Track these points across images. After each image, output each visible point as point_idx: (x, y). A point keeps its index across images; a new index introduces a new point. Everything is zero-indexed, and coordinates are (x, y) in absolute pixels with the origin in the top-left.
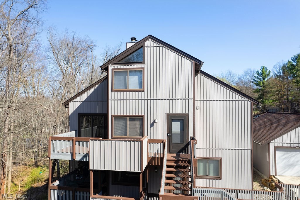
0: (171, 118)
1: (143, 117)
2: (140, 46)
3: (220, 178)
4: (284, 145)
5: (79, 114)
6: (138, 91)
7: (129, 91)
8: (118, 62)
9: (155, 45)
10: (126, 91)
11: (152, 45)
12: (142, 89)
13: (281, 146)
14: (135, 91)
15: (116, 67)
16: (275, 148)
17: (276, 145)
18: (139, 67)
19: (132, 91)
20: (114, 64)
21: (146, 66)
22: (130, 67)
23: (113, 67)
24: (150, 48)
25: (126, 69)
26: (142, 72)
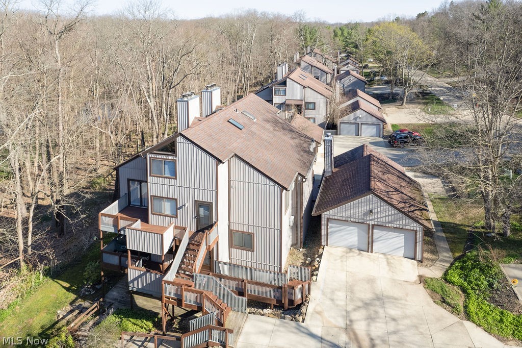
0: (199, 204)
1: (176, 200)
2: (172, 141)
3: (253, 251)
4: (336, 218)
5: (128, 179)
6: (172, 178)
7: (164, 178)
8: (154, 152)
9: (185, 141)
10: (162, 177)
11: (182, 141)
12: (174, 177)
13: (334, 218)
14: (169, 178)
15: (153, 156)
16: (328, 219)
17: (329, 217)
18: (172, 158)
19: (167, 178)
20: (151, 153)
21: (177, 159)
22: (165, 157)
23: (151, 156)
24: (181, 144)
25: (161, 158)
26: (174, 163)
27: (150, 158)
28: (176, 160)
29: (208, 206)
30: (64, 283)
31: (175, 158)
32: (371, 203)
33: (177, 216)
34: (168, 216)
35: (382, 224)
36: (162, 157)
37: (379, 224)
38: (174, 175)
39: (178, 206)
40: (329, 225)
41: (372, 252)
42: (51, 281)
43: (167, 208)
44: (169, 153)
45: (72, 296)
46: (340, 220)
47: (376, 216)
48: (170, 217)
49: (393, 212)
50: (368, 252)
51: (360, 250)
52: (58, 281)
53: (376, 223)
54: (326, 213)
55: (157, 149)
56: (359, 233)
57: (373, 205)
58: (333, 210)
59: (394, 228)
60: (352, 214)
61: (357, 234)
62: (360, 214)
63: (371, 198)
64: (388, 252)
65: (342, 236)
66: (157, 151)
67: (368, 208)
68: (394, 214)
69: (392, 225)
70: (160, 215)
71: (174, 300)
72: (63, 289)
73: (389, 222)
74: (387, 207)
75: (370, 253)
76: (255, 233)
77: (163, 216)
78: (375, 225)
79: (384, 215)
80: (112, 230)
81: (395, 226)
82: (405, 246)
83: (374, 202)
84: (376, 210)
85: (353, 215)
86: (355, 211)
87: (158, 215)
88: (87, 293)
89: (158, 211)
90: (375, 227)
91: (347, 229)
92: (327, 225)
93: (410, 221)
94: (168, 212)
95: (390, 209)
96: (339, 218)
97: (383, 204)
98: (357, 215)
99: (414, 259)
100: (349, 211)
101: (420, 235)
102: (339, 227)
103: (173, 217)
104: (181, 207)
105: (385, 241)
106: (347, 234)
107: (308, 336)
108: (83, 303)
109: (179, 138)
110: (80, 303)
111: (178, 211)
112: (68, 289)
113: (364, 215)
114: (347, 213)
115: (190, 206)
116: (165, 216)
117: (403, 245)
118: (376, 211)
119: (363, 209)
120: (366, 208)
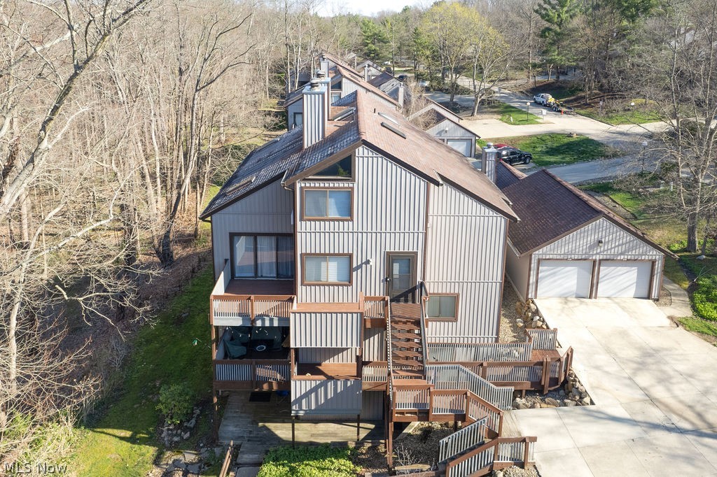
0: (391, 258)
1: (351, 256)
2: (347, 155)
3: (456, 320)
4: (551, 257)
5: (230, 233)
6: (343, 220)
7: (330, 220)
8: (310, 177)
9: (370, 154)
10: (324, 220)
11: (366, 154)
12: (349, 218)
13: (547, 257)
14: (338, 220)
15: (308, 185)
16: (539, 261)
17: (540, 257)
18: (346, 185)
19: (333, 220)
20: (305, 180)
21: (356, 185)
22: (331, 185)
23: (303, 185)
24: (363, 160)
25: (324, 188)
26: (350, 194)
27: (301, 188)
28: (353, 188)
29: (409, 260)
30: (119, 431)
31: (351, 185)
32: (601, 229)
33: (350, 281)
34: (333, 285)
35: (612, 257)
36: (327, 185)
37: (608, 257)
38: (348, 212)
39: (355, 265)
40: (540, 268)
41: (596, 298)
42: (90, 434)
43: (332, 271)
44: (339, 177)
45: (150, 451)
46: (557, 259)
47: (606, 247)
48: (338, 285)
49: (628, 238)
50: (590, 298)
51: (578, 297)
52: (105, 430)
53: (605, 257)
54: (537, 252)
55: (315, 172)
56: (578, 275)
57: (604, 232)
58: (548, 246)
59: (628, 260)
60: (574, 248)
61: (576, 276)
62: (585, 247)
63: (601, 223)
64: (613, 295)
65: (555, 281)
66: (314, 175)
67: (596, 237)
68: (630, 241)
69: (626, 257)
70: (319, 285)
71: (411, 413)
72: (124, 442)
73: (622, 254)
74: (622, 233)
75: (593, 300)
76: (460, 293)
77: (324, 285)
78: (603, 260)
79: (617, 244)
80: (238, 322)
81: (629, 257)
82: (637, 282)
83: (604, 228)
84: (607, 238)
85: (576, 249)
86: (578, 244)
87: (315, 285)
88: (176, 439)
89: (313, 279)
90: (602, 262)
91: (563, 271)
92: (538, 269)
93: (649, 247)
94: (333, 278)
95: (625, 235)
96: (555, 257)
97: (616, 228)
98: (581, 249)
99: (649, 297)
100: (570, 244)
101: (659, 266)
102: (552, 269)
103: (342, 285)
104: (359, 267)
105: (611, 280)
106: (563, 278)
107: (610, 422)
108: (180, 457)
109: (361, 148)
110: (175, 457)
111: (354, 273)
112: (132, 440)
113: (591, 247)
114: (567, 248)
115: (377, 264)
116: (329, 285)
117: (635, 281)
118: (607, 240)
119: (589, 239)
120: (593, 238)
